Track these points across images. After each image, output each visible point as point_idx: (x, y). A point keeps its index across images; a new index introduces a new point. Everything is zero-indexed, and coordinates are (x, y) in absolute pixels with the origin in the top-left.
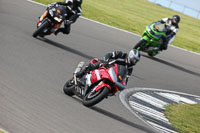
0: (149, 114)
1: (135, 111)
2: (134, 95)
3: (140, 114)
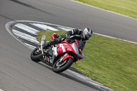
0: (26, 38)
1: (16, 36)
2: (16, 25)
3: (20, 38)
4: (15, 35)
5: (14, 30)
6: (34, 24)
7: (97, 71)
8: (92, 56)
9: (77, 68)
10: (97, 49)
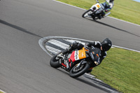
1: (50, 52)
2: (49, 41)
4: (48, 51)
5: (47, 47)
6: (68, 40)
7: (132, 88)
8: (127, 73)
9: (111, 85)
10: (132, 65)
